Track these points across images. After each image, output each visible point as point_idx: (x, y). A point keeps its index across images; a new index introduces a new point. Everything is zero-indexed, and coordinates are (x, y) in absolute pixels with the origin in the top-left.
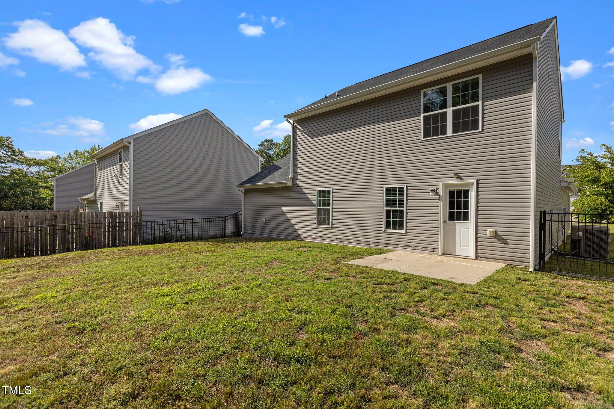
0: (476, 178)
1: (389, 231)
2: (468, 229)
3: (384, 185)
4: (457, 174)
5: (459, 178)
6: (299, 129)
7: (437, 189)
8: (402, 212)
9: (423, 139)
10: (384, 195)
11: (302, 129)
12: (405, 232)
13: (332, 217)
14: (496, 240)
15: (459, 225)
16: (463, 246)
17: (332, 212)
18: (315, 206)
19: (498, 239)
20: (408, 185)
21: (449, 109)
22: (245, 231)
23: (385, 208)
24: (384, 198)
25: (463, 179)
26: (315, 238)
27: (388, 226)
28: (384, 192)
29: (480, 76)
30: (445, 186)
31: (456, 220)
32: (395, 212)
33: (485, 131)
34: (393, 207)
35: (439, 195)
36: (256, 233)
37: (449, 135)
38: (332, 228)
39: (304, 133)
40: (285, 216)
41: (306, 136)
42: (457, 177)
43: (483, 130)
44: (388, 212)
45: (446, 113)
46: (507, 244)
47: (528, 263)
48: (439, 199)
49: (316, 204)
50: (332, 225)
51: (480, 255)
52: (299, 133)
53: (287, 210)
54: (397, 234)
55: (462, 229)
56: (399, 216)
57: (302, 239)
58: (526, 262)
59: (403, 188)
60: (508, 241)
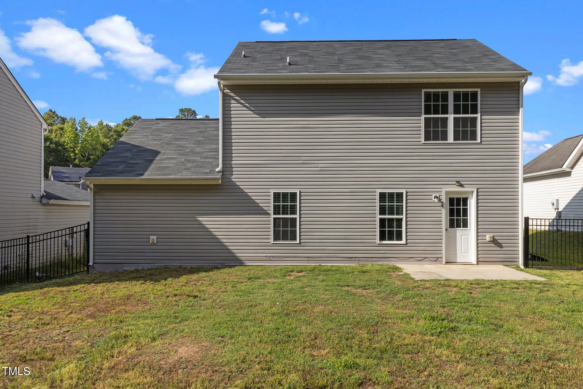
0: (476, 187)
1: (384, 242)
2: (467, 236)
3: (377, 190)
4: (459, 181)
5: (461, 185)
6: (235, 100)
7: (439, 196)
8: (400, 221)
9: (424, 142)
10: (378, 201)
11: (242, 101)
12: (405, 243)
13: (300, 229)
14: (493, 244)
15: (459, 232)
16: (463, 253)
17: (300, 222)
18: (269, 214)
19: (495, 244)
20: (408, 190)
21: (450, 115)
22: (97, 261)
23: (379, 217)
24: (378, 204)
25: (464, 187)
26: (270, 259)
27: (382, 237)
28: (378, 197)
29: (479, 90)
30: (447, 193)
31: (456, 228)
32: (391, 220)
33: (483, 143)
34: (389, 214)
35: (442, 202)
36: (127, 261)
37: (450, 142)
38: (300, 243)
39: (246, 107)
40: (207, 230)
41: (250, 112)
42: (459, 184)
43: (481, 141)
44: (382, 221)
45: (447, 118)
46: (501, 247)
47: (517, 262)
48: (442, 206)
49: (272, 212)
50: (300, 239)
51: (481, 260)
52: (234, 104)
53: (205, 220)
54: (396, 246)
55: (462, 236)
56: (396, 225)
57: (243, 263)
58: (516, 262)
59: (402, 193)
60: (502, 244)
